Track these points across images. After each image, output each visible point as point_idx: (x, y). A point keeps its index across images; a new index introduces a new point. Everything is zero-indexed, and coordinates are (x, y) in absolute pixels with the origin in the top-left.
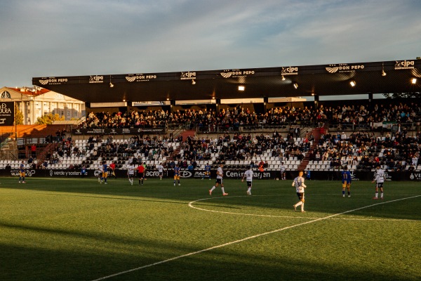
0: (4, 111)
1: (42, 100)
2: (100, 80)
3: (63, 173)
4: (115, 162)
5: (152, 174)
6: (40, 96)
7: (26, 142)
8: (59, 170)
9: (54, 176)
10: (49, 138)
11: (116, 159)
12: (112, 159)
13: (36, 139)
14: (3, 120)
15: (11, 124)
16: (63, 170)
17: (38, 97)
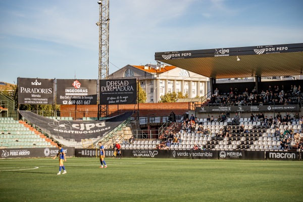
0: (126, 89)
1: (165, 78)
2: (226, 53)
3: (186, 154)
4: (243, 143)
5: (283, 155)
6: (164, 74)
7: (149, 121)
8: (182, 151)
9: (177, 157)
10: (172, 117)
11: (243, 139)
12: (239, 139)
13: (159, 118)
14: (126, 98)
15: (134, 102)
16: (187, 151)
17: (162, 74)
